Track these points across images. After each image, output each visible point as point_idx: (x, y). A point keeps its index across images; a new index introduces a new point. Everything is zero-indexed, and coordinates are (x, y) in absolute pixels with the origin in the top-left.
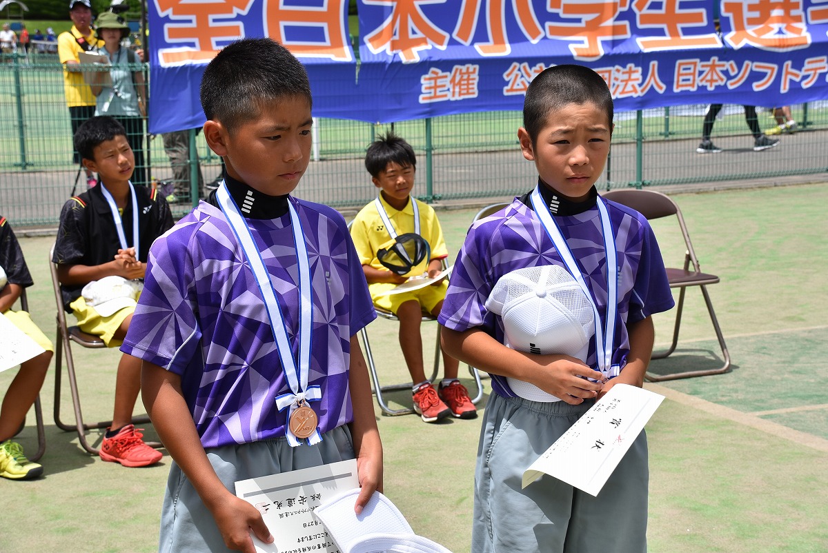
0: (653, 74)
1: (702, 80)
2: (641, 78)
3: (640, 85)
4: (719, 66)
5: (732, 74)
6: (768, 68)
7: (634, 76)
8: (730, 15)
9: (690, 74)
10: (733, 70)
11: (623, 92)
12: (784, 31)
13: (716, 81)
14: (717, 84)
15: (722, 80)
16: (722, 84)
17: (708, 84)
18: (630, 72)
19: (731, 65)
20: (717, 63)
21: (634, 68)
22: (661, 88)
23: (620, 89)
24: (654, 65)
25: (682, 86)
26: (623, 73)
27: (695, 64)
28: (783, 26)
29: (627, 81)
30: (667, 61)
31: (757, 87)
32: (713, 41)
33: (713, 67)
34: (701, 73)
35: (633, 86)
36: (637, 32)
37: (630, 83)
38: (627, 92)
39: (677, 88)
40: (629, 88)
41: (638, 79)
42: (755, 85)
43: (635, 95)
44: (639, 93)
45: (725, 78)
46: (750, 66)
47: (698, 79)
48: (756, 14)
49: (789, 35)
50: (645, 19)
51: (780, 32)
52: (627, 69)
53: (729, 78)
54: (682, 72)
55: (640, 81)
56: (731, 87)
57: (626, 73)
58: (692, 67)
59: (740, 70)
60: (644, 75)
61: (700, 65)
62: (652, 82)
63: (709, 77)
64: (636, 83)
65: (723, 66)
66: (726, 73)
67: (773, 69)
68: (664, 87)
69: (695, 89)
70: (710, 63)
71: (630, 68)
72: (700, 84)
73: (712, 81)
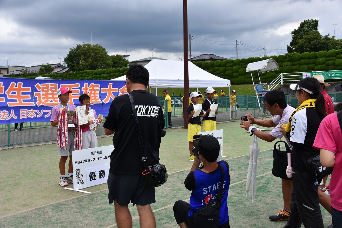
0: (12, 113)
1: (29, 116)
2: (8, 114)
3: (8, 116)
4: (34, 111)
5: (38, 113)
6: (48, 111)
7: (6, 114)
8: (37, 97)
9: (25, 114)
10: (38, 112)
11: (2, 119)
12: (53, 101)
13: (33, 115)
14: (34, 116)
15: (35, 115)
16: (35, 116)
17: (31, 116)
18: (5, 112)
19: (37, 111)
20: (33, 110)
21: (6, 112)
22: (16, 117)
23: (1, 117)
24: (12, 111)
25: (22, 117)
26: (2, 113)
27: (26, 111)
28: (52, 100)
29: (4, 115)
30: (17, 110)
31: (46, 116)
32: (32, 104)
33: (32, 112)
34: (28, 113)
35: (6, 117)
36: (7, 100)
37: (5, 116)
38: (4, 119)
39: (21, 118)
40: (4, 117)
41: (7, 115)
42: (45, 116)
43: (7, 119)
44: (8, 119)
45: (36, 115)
46: (43, 111)
47: (27, 115)
48: (45, 96)
49: (54, 102)
50: (10, 97)
51: (51, 101)
52: (4, 112)
53: (37, 114)
54: (22, 113)
55: (8, 115)
56: (38, 117)
57: (3, 113)
58: (25, 111)
59: (40, 112)
60: (9, 113)
61: (28, 111)
62: (12, 116)
63: (31, 115)
64: (7, 116)
65: (35, 111)
66: (36, 113)
67: (50, 111)
68: (17, 117)
69: (27, 118)
70: (31, 110)
71: (5, 111)
72: (28, 117)
73: (32, 116)
